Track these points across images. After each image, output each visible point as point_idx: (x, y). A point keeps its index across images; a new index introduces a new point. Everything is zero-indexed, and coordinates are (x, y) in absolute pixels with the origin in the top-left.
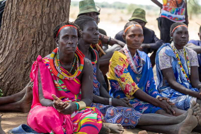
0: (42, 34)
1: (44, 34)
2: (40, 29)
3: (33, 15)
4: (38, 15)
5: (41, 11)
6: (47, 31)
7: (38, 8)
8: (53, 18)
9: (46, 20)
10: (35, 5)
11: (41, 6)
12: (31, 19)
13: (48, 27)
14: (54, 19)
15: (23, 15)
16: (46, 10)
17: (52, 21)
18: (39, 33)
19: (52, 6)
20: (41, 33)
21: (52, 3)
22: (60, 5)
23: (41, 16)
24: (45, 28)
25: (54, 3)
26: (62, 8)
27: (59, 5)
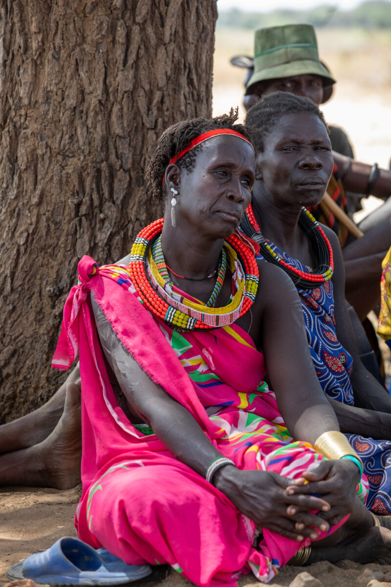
0: (112, 176)
1: (120, 174)
2: (103, 155)
3: (71, 102)
4: (93, 101)
5: (100, 87)
6: (130, 161)
7: (90, 71)
8: (149, 109)
9: (125, 117)
10: (77, 64)
11: (99, 67)
12: (65, 118)
13: (135, 148)
14: (155, 111)
15: (33, 105)
16: (122, 80)
17: (148, 122)
18: (99, 171)
19: (143, 63)
20: (105, 173)
21: (142, 52)
22: (173, 56)
23: (104, 105)
24: (120, 151)
25: (152, 50)
26: (182, 67)
27: (171, 57)
